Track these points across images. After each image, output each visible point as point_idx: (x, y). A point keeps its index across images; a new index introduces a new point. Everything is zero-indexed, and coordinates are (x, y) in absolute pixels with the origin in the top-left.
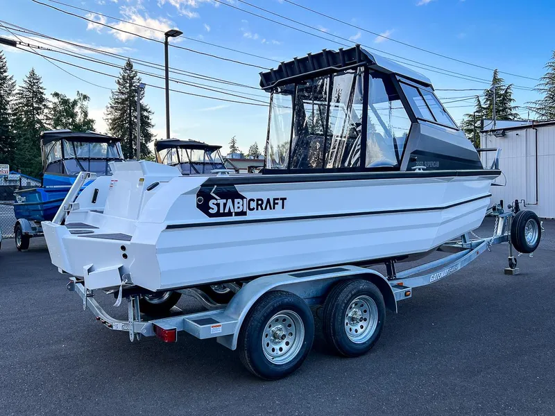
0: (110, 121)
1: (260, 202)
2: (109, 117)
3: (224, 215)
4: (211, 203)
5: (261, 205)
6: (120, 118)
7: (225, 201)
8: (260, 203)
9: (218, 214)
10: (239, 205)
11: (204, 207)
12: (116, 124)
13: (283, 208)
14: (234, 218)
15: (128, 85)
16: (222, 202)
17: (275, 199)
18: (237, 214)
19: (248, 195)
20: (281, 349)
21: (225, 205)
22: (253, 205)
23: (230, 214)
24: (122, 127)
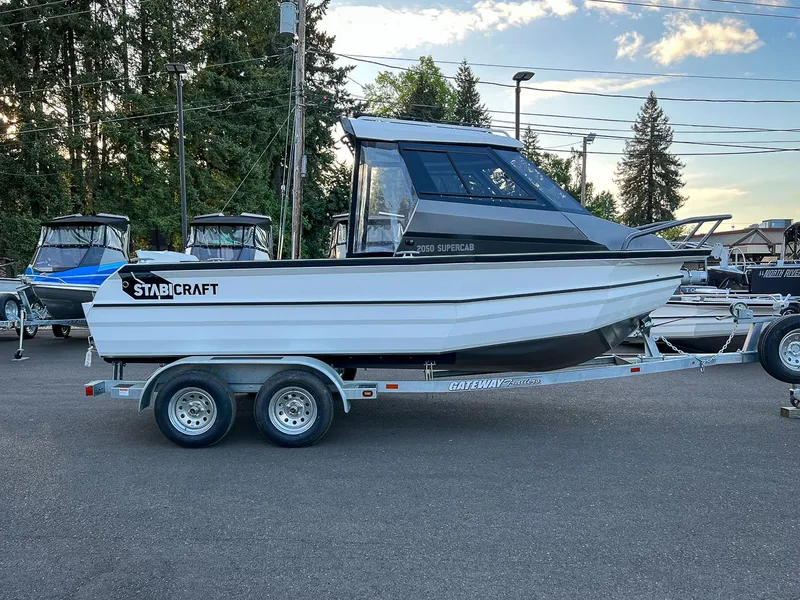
0: (623, 183)
1: (187, 287)
2: (621, 177)
3: (149, 297)
4: (136, 287)
5: (189, 290)
6: (636, 178)
7: (149, 285)
8: (187, 289)
9: (143, 297)
10: (164, 289)
11: (130, 291)
12: (630, 188)
13: (215, 293)
14: (159, 301)
15: (649, 130)
16: (147, 286)
17: (204, 285)
18: (163, 297)
19: (174, 281)
20: (198, 423)
21: (150, 289)
22: (180, 289)
23: (155, 297)
24: (637, 189)
